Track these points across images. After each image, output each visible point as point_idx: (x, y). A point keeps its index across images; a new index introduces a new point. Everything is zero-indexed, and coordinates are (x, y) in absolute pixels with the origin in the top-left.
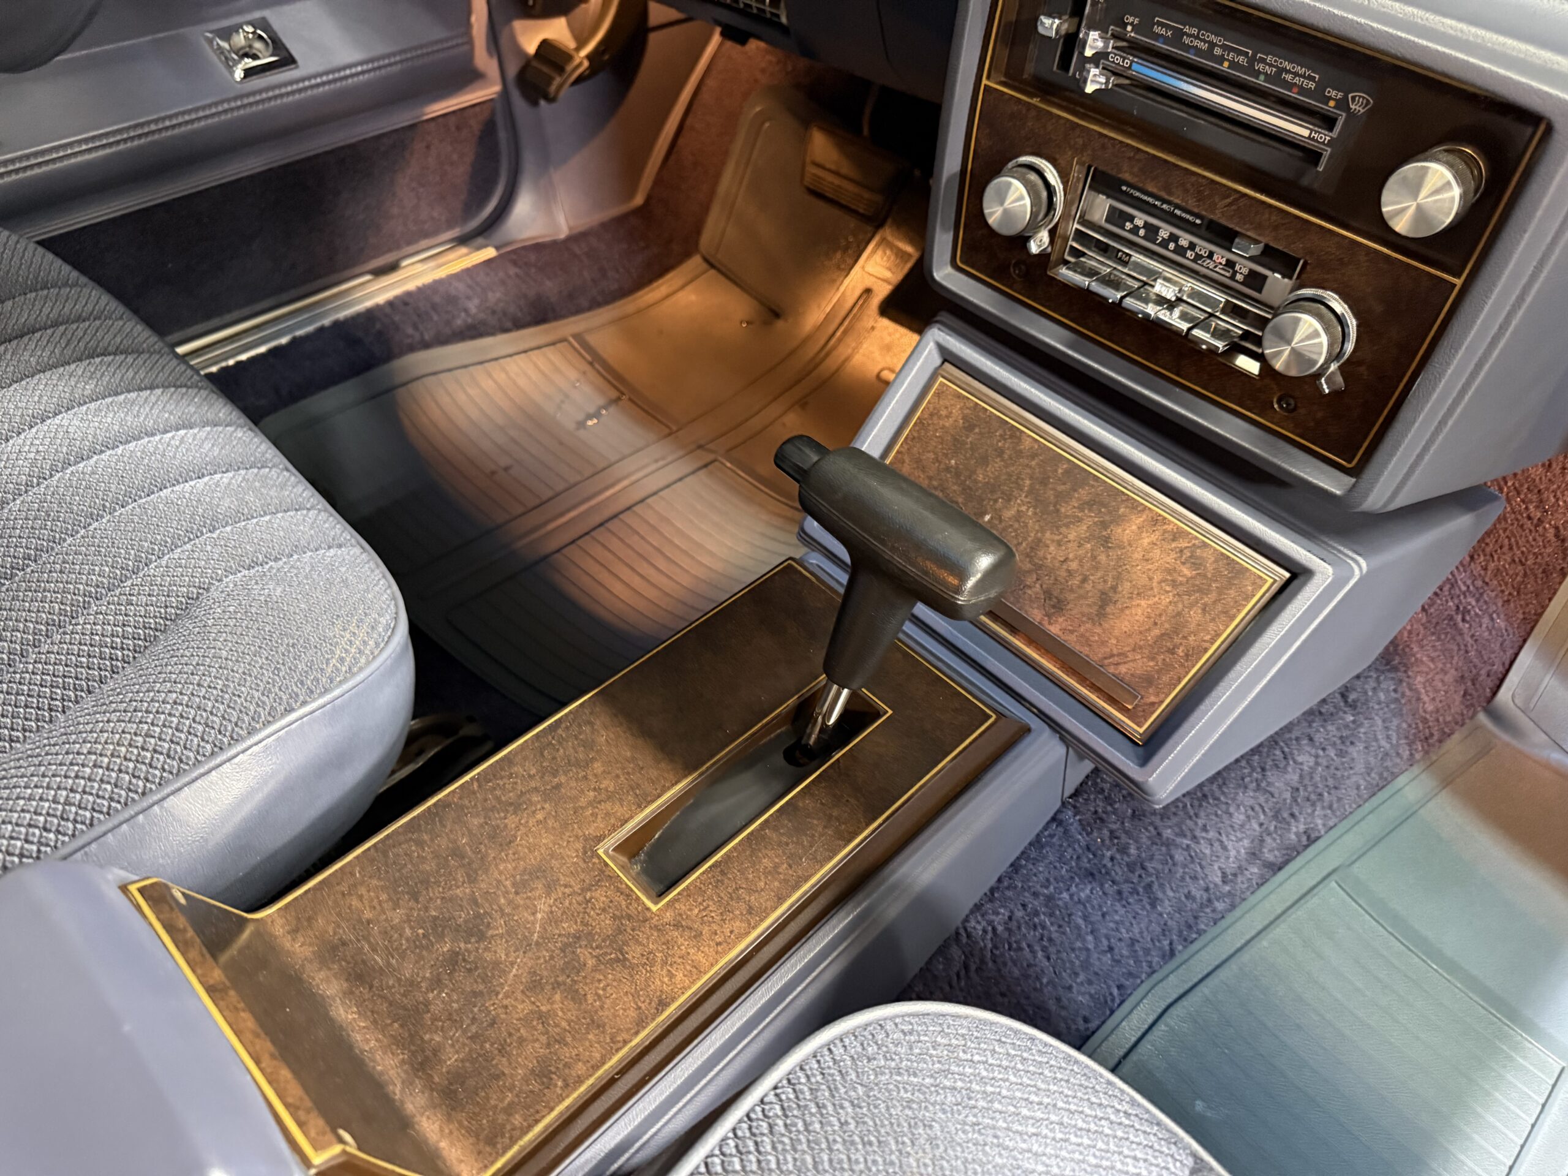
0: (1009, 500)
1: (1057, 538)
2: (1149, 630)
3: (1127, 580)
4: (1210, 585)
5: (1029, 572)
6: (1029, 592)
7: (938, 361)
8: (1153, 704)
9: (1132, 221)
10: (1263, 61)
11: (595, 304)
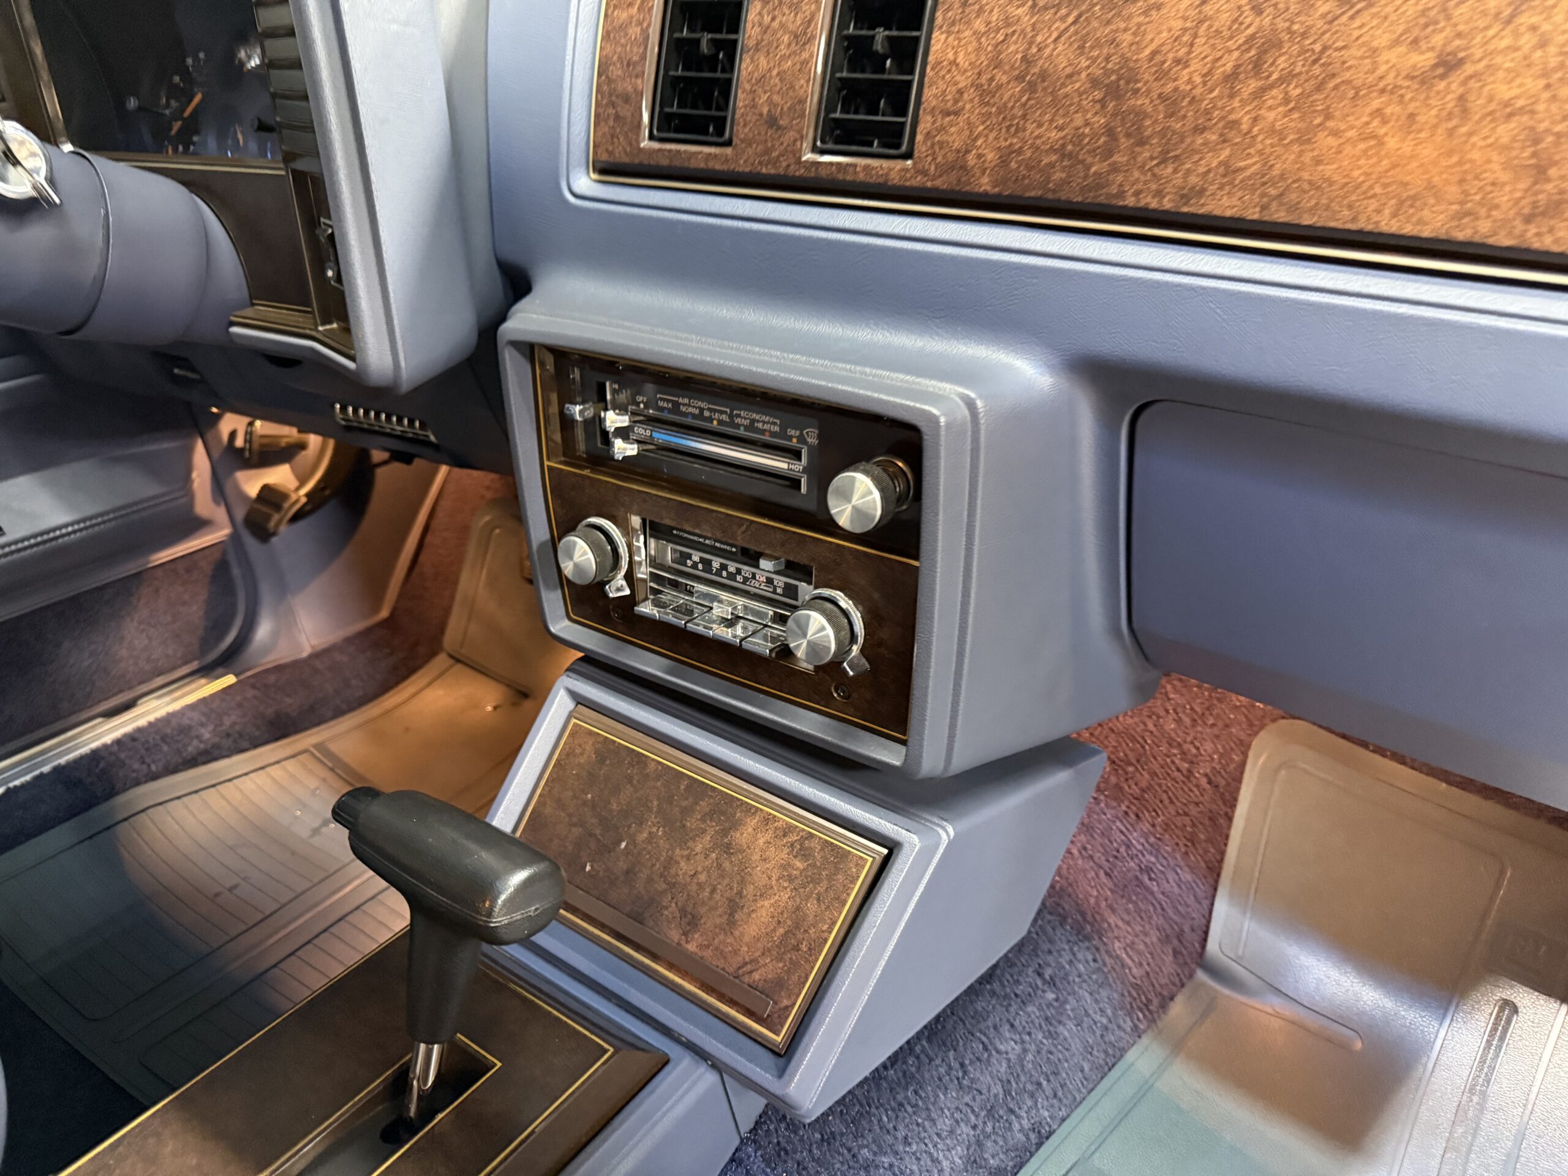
0: (642, 823)
1: (686, 853)
2: (774, 930)
3: (750, 883)
4: (820, 874)
5: (664, 892)
6: (666, 912)
7: (570, 705)
8: (787, 1008)
9: (690, 559)
10: (738, 416)
11: (339, 713)
